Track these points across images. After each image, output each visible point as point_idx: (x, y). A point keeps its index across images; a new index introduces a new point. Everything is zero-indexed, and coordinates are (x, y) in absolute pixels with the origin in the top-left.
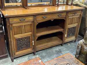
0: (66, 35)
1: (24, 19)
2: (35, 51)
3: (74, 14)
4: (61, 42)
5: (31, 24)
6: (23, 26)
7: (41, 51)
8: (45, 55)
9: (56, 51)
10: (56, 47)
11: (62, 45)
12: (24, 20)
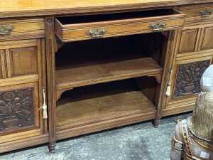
0: (169, 88)
1: (9, 27)
2: (52, 140)
3: (201, 14)
4: (150, 113)
5: (36, 47)
6: (5, 50)
7: (75, 141)
8: (86, 154)
9: (129, 142)
10: (130, 128)
11: (153, 122)
12: (10, 30)
